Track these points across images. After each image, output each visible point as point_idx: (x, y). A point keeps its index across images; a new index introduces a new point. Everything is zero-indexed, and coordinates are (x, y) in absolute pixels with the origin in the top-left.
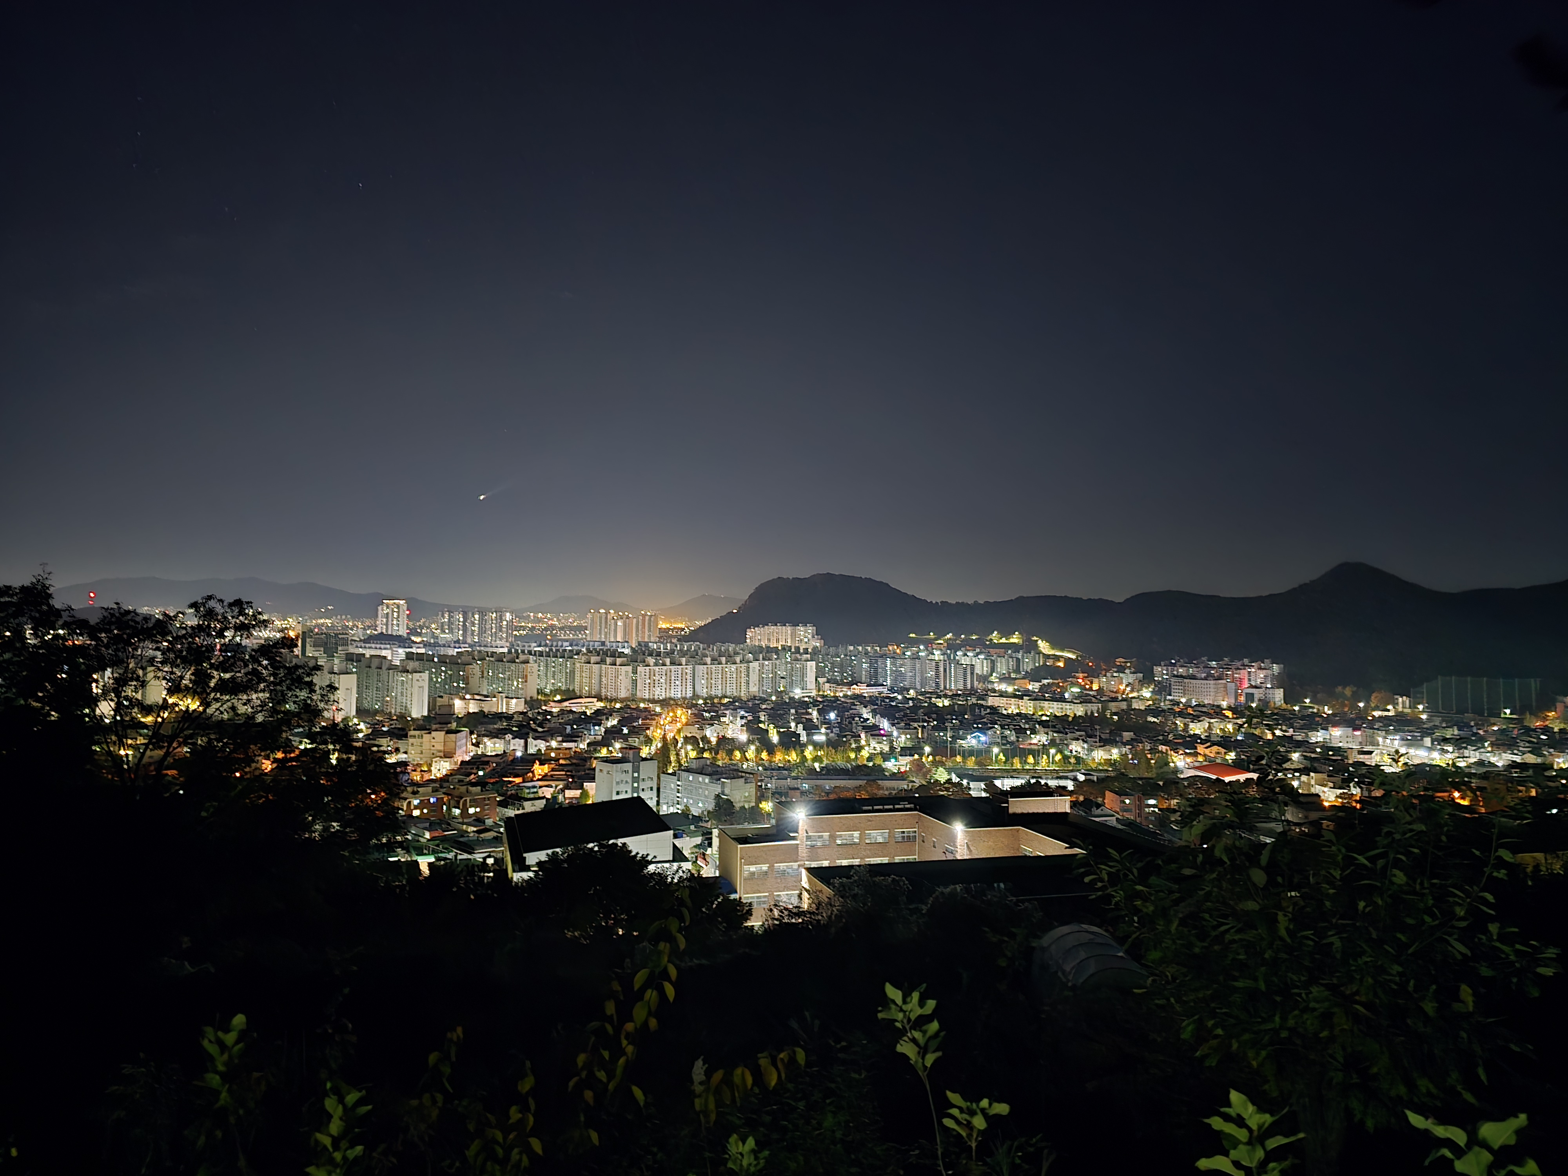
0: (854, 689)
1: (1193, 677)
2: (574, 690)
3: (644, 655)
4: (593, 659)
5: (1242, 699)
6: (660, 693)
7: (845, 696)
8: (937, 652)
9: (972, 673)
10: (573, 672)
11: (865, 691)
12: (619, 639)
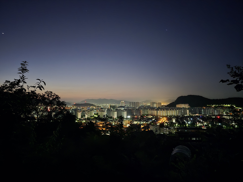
2: (148, 114)
3: (159, 109)
6: (161, 115)
7: (194, 116)
10: (148, 111)
11: (198, 115)
12: (155, 106)
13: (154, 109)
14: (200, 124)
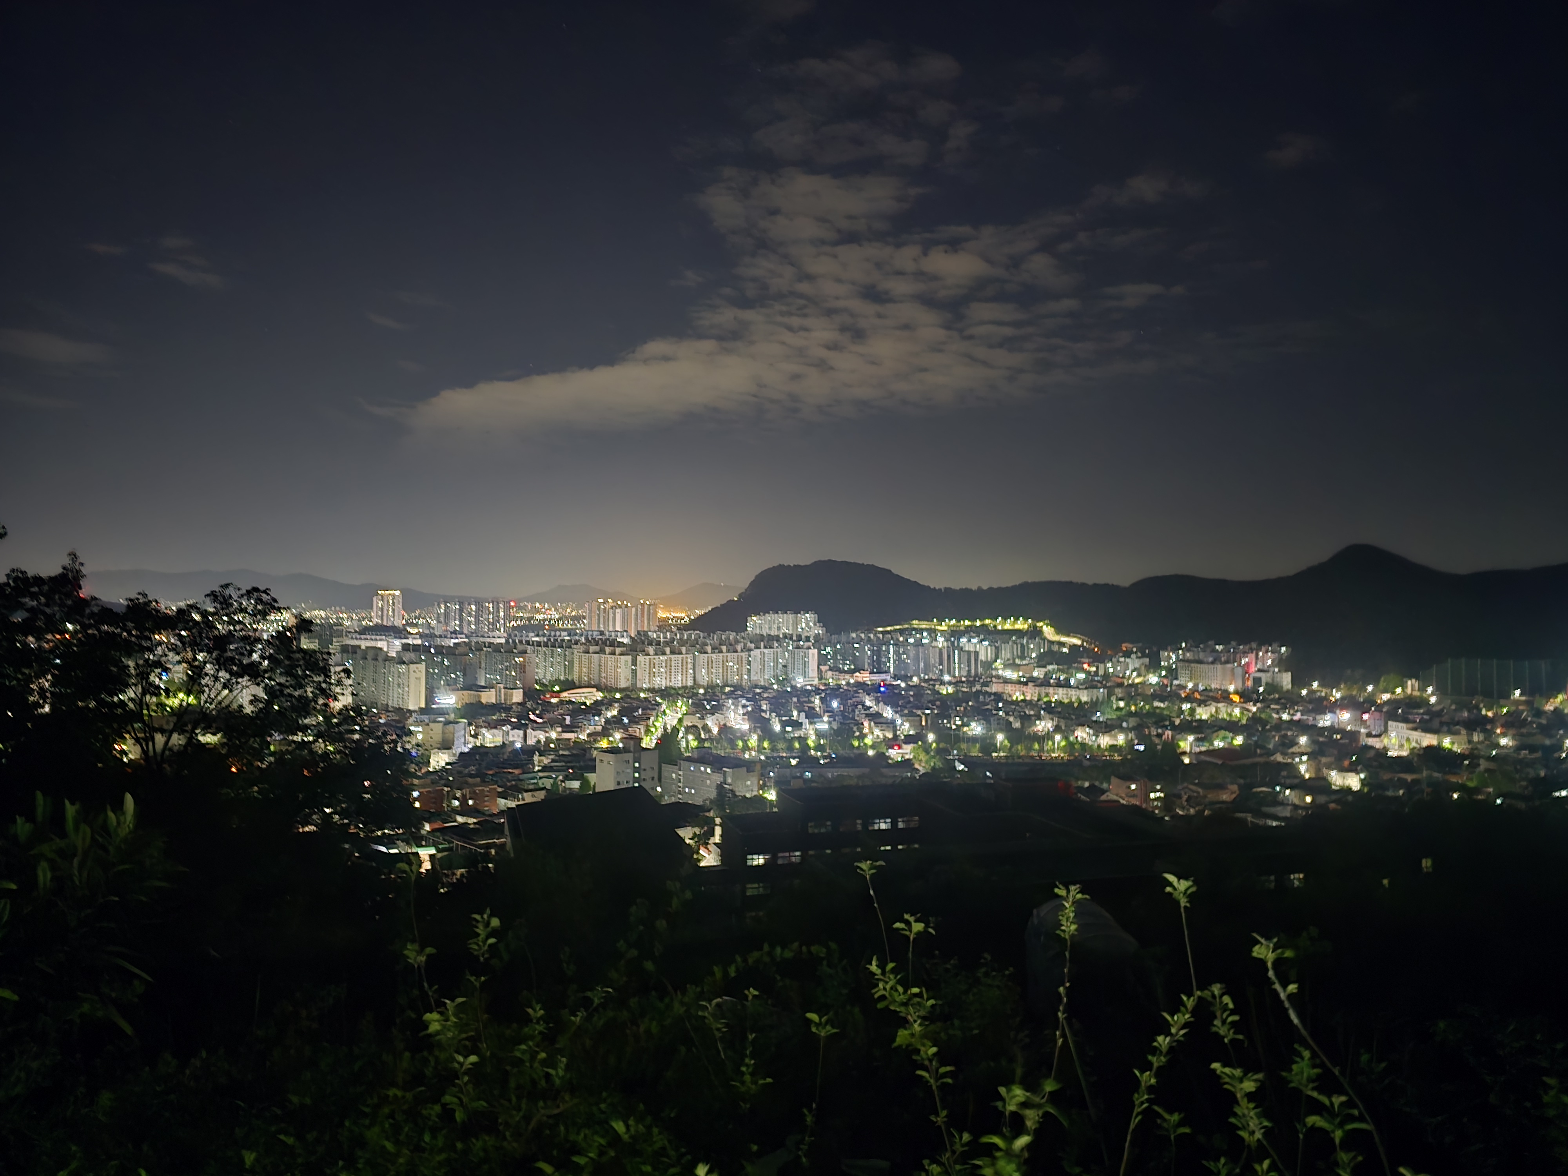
0: (856, 677)
1: (1200, 662)
2: (573, 680)
3: (643, 643)
4: (592, 649)
5: (1250, 683)
6: (660, 682)
7: (848, 684)
8: (941, 639)
9: (976, 660)
10: (571, 663)
11: (868, 679)
12: (618, 628)
13: (613, 644)
14: (877, 732)
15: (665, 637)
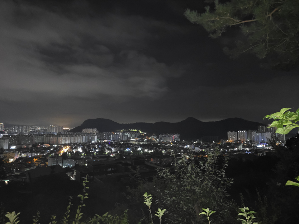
0: (104, 141)
2: (44, 142)
4: (48, 136)
6: (63, 143)
8: (121, 133)
9: (127, 137)
10: (43, 139)
11: (107, 141)
12: (54, 131)
13: (53, 135)
14: (108, 151)
15: (65, 133)
